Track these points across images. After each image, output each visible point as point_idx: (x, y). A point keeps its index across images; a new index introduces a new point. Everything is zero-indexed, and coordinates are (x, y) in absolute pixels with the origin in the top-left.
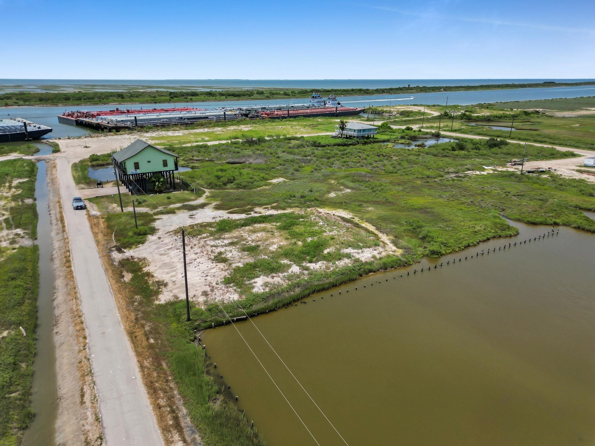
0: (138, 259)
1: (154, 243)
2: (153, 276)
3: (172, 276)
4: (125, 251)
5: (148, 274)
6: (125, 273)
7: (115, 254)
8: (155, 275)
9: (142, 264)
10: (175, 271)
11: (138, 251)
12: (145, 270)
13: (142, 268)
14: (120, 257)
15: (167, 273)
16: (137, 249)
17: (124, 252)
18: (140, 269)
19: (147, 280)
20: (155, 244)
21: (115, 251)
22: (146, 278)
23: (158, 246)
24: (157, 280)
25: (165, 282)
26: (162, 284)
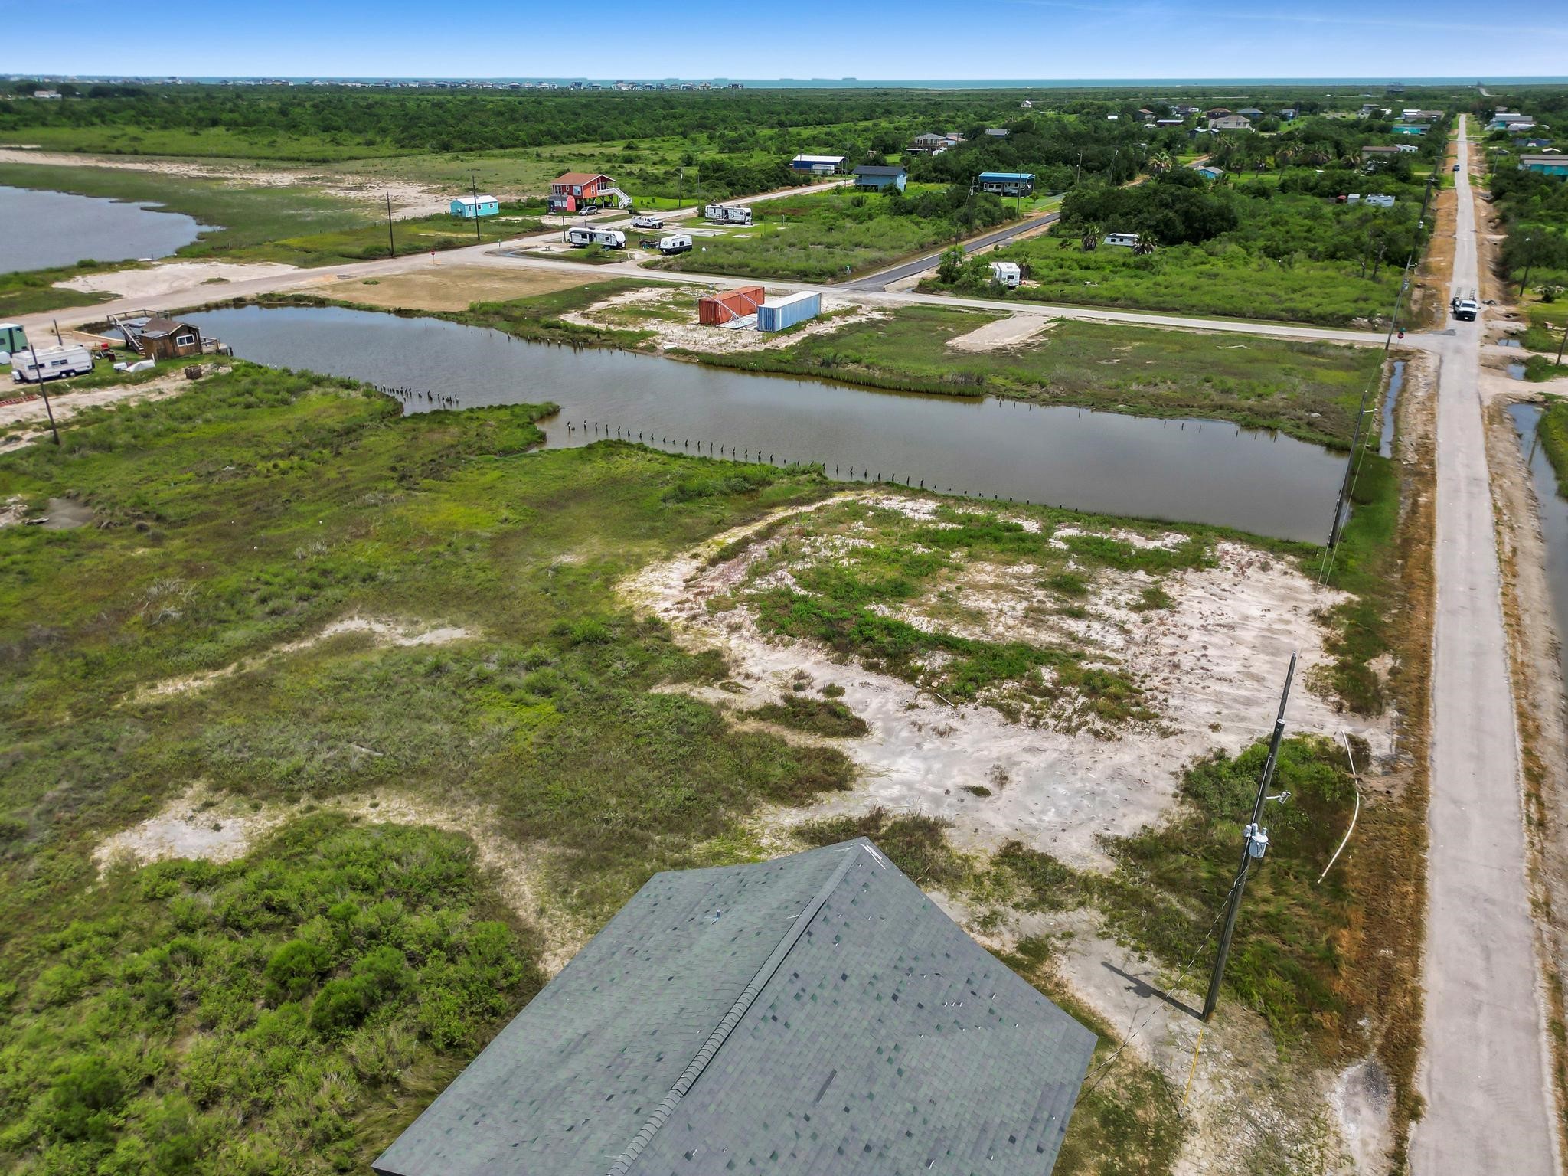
0: (1324, 698)
1: (1243, 725)
2: (1326, 640)
3: (1288, 622)
4: (1345, 744)
5: (1331, 647)
6: (1384, 677)
7: (1380, 746)
8: (1318, 641)
9: (1327, 677)
10: (1268, 630)
11: (1307, 723)
12: (1331, 661)
13: (1334, 668)
14: (1372, 730)
15: (1290, 632)
16: (1306, 729)
17: (1352, 740)
18: (1342, 668)
19: (1345, 639)
20: (1243, 719)
21: (1376, 758)
22: (1342, 643)
23: (1241, 707)
24: (1323, 629)
25: (1312, 617)
26: (1321, 618)
